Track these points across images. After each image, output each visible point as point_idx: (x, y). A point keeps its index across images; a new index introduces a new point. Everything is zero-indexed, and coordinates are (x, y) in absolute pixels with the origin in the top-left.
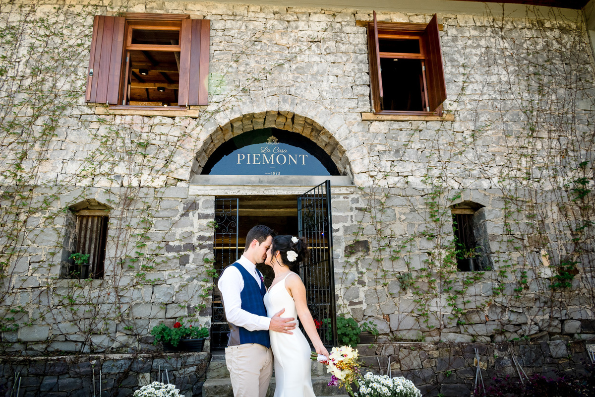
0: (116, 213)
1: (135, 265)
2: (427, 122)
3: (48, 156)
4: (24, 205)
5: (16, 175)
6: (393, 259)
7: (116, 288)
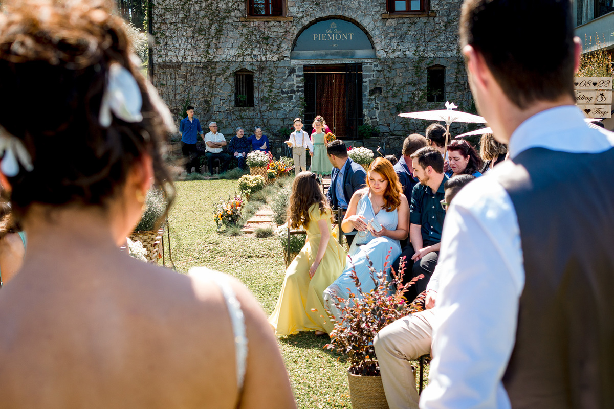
0: (256, 75)
1: (268, 101)
2: (419, 18)
3: (220, 46)
4: (213, 72)
5: (207, 57)
6: (394, 97)
7: (260, 111)
